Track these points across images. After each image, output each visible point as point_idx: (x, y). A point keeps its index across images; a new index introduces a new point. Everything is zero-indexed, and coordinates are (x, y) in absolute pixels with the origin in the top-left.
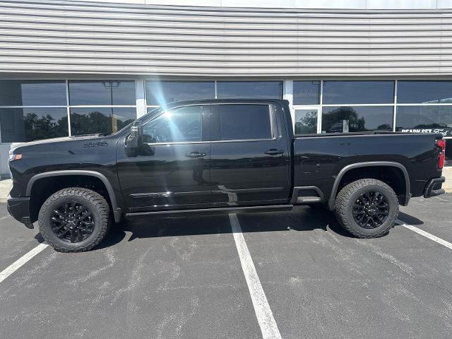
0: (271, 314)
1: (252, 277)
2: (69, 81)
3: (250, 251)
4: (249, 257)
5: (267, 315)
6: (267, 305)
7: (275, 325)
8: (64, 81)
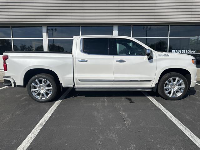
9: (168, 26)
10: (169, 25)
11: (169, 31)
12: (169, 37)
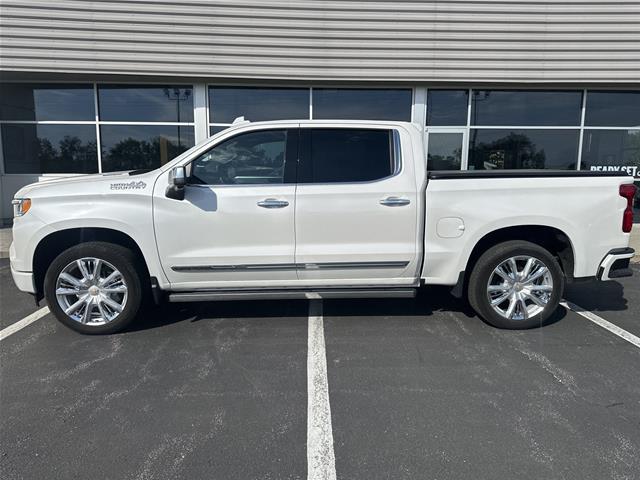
0: (331, 442)
1: (318, 381)
2: (99, 87)
3: (326, 341)
4: (322, 351)
5: (324, 445)
6: (329, 428)
7: (332, 462)
8: (90, 86)
9: (580, 94)
10: (583, 91)
11: (584, 109)
12: (582, 127)
